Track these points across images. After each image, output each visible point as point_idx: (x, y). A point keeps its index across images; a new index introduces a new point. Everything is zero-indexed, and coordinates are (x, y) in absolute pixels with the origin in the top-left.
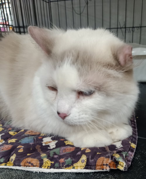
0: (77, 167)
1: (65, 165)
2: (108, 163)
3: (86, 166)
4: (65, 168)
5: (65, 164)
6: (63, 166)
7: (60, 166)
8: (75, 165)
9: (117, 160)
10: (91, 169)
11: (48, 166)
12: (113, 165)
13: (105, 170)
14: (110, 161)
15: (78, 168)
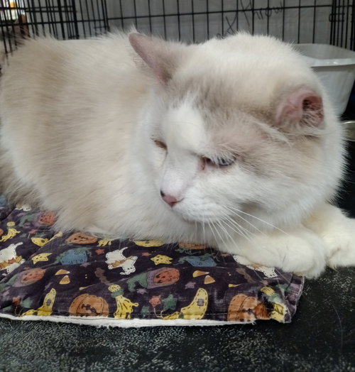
0: (189, 314)
1: (162, 311)
2: (252, 308)
3: (206, 312)
4: (164, 316)
5: (162, 309)
6: (158, 313)
7: (152, 313)
8: (184, 310)
9: (269, 300)
10: (217, 318)
11: (127, 314)
12: (262, 310)
13: (246, 322)
14: (256, 302)
15: (191, 316)
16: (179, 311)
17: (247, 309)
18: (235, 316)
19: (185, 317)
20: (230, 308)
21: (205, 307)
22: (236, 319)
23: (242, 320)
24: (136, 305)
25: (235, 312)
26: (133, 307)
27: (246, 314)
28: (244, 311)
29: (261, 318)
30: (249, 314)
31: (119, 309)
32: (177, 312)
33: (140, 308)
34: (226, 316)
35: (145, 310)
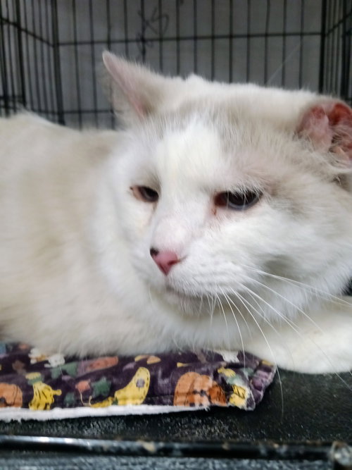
0: (125, 399)
1: (91, 398)
2: (206, 389)
3: (148, 396)
4: (93, 403)
5: (91, 394)
6: (86, 400)
7: (78, 401)
8: (118, 394)
10: (161, 403)
11: (47, 404)
13: (197, 407)
15: (128, 401)
16: (113, 396)
17: (199, 390)
18: (183, 399)
19: (120, 402)
20: (178, 389)
21: (145, 389)
22: (185, 403)
23: (192, 405)
24: (59, 393)
25: (183, 394)
26: (55, 396)
27: (197, 397)
28: (195, 392)
29: (217, 403)
30: (202, 396)
31: (36, 397)
32: (110, 398)
33: (63, 396)
34: (172, 399)
35: (70, 398)
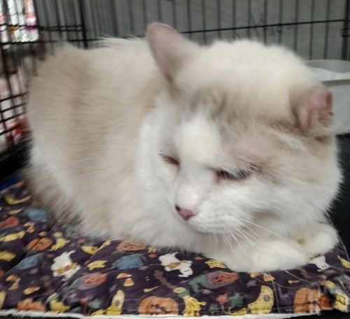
0: (256, 309)
1: (230, 308)
2: (317, 300)
4: (232, 312)
5: (230, 306)
6: (226, 310)
7: (221, 310)
8: (251, 306)
9: (331, 292)
10: (284, 312)
12: (325, 301)
13: (311, 313)
14: (319, 294)
15: (259, 311)
16: (247, 307)
17: (312, 301)
18: (301, 308)
19: (253, 312)
20: (296, 301)
21: (271, 302)
22: (302, 311)
23: (308, 312)
24: (204, 304)
25: (300, 305)
26: (201, 306)
27: (311, 306)
28: (309, 303)
29: (325, 308)
30: (314, 305)
31: (187, 307)
32: (244, 309)
33: (207, 306)
34: (292, 308)
35: (213, 308)
